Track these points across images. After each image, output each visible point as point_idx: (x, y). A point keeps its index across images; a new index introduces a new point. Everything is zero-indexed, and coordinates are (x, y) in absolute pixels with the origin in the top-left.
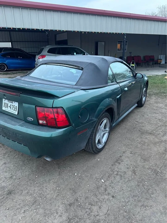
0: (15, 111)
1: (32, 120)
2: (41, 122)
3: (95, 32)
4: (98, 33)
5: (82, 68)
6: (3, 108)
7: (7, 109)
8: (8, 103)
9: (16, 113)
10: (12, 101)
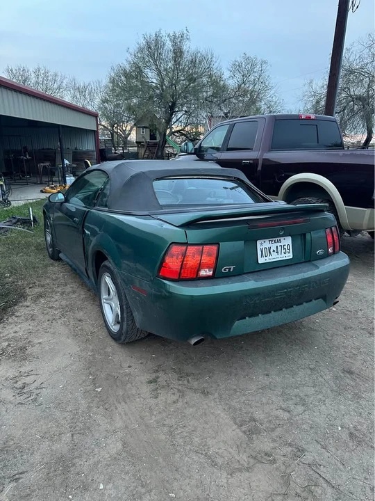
0: (287, 255)
1: (323, 251)
5: (235, 178)
6: (261, 260)
7: (271, 257)
8: (271, 245)
9: (290, 256)
10: (279, 239)
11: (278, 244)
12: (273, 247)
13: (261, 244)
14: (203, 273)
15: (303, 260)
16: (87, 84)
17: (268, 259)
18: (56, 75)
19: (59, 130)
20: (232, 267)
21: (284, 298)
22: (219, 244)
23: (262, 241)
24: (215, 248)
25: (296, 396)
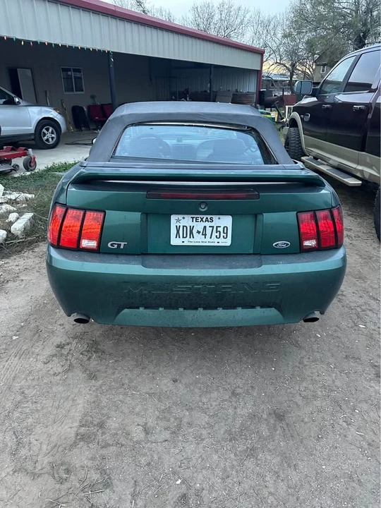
0: (222, 240)
1: (288, 244)
2: (307, 243)
3: (50, 44)
4: (57, 45)
6: (175, 241)
7: (192, 239)
8: (195, 223)
9: (227, 242)
10: (209, 217)
11: (208, 224)
12: (199, 226)
13: (178, 221)
14: (85, 243)
15: (251, 251)
16: (272, 16)
17: (188, 242)
18: (239, 9)
19: (211, 71)
20: (123, 244)
21: (189, 295)
22: (105, 212)
23: (180, 217)
24: (100, 215)
25: (176, 419)
